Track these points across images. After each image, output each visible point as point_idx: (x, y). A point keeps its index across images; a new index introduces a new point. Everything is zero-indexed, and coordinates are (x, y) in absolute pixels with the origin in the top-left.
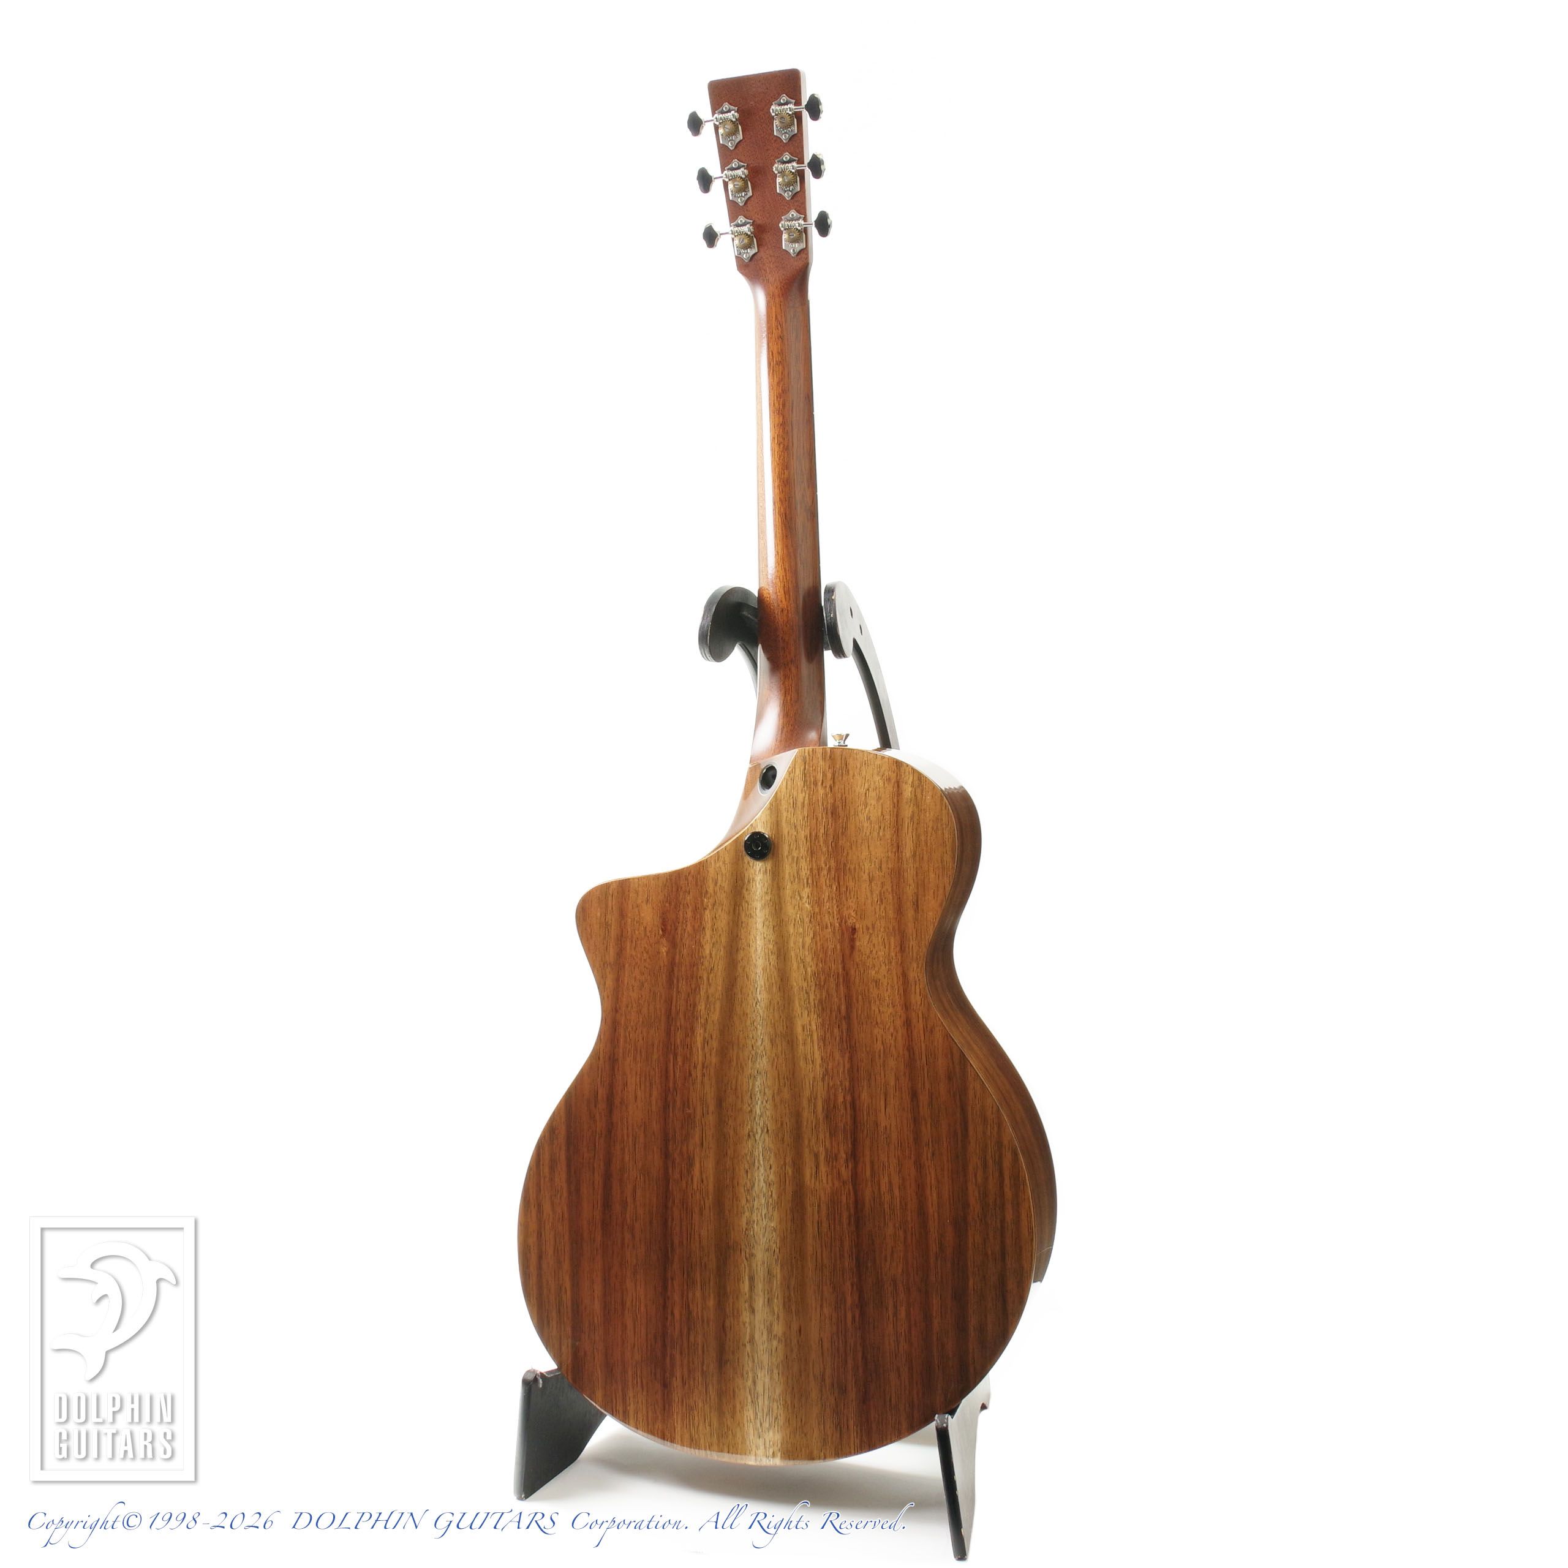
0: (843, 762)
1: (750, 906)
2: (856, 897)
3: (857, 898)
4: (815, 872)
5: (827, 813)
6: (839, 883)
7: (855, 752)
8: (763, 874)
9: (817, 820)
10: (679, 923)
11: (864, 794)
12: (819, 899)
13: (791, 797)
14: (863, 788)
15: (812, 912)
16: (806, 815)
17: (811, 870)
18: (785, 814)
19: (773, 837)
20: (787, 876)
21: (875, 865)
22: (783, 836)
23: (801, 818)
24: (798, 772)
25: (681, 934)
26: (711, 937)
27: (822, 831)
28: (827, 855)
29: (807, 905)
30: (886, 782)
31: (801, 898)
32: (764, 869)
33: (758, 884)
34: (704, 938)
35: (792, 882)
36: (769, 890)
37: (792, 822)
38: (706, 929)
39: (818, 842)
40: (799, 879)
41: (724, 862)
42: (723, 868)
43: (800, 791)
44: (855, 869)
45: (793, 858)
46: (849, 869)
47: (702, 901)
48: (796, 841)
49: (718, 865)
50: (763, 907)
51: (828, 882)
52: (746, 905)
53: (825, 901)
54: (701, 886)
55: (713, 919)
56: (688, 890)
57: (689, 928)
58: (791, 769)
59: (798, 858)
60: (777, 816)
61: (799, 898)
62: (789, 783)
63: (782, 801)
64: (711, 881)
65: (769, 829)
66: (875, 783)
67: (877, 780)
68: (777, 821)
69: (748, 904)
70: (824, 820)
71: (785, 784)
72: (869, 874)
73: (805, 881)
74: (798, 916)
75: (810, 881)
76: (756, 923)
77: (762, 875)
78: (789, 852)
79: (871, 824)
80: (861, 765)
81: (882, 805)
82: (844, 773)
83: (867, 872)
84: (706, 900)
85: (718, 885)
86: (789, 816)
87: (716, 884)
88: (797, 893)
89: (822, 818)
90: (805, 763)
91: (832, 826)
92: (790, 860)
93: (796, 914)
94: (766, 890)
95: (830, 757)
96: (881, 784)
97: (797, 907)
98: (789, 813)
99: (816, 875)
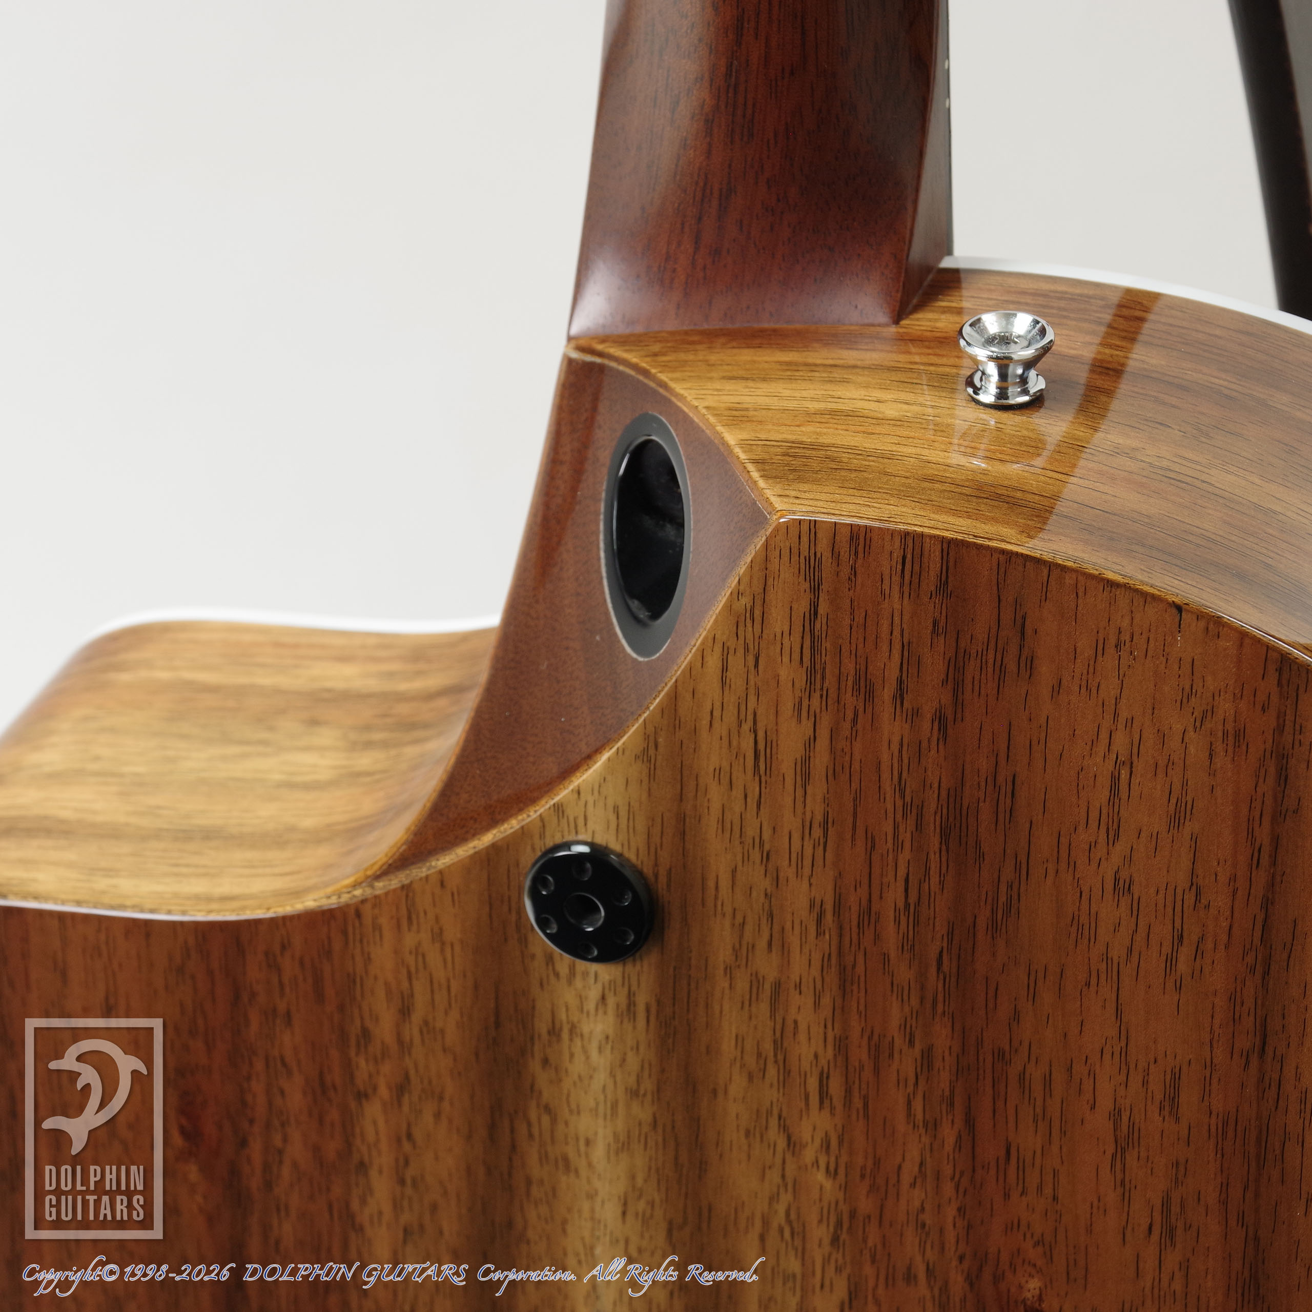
0: (1007, 616)
1: (561, 1127)
2: (1048, 1191)
3: (1055, 1198)
4: (860, 1054)
5: (919, 826)
6: (970, 1122)
7: (1069, 580)
8: (620, 1016)
9: (871, 846)
10: (252, 1121)
11: (1104, 781)
12: (877, 1163)
13: (746, 727)
14: (1102, 747)
15: (844, 1208)
16: (819, 818)
17: (842, 1046)
18: (715, 794)
19: (663, 879)
20: (728, 1047)
21: (1145, 1083)
22: (711, 884)
23: (790, 822)
24: (778, 621)
25: (266, 1167)
26: (397, 1206)
27: (895, 895)
28: (915, 1002)
29: (820, 1176)
30: (1219, 747)
31: (793, 1145)
32: (624, 1001)
33: (594, 1053)
34: (363, 1202)
35: (751, 1077)
36: (648, 1085)
37: (751, 832)
38: (373, 1173)
39: (877, 938)
40: (786, 1071)
41: (438, 936)
42: (434, 958)
43: (787, 707)
44: (1048, 1081)
45: (756, 981)
46: (1022, 1077)
47: (348, 1068)
48: (771, 916)
49: (410, 940)
50: (622, 1146)
51: (918, 1106)
52: (546, 1119)
53: (906, 1179)
54: (341, 1008)
55: (399, 1140)
56: (282, 1007)
57: (297, 1150)
58: (745, 601)
59: (777, 987)
60: (681, 798)
61: (782, 1143)
62: (737, 663)
63: (704, 734)
64: (381, 993)
65: (639, 841)
66: (1162, 738)
67: (1178, 727)
68: (681, 818)
69: (554, 1121)
70: (906, 855)
71: (713, 662)
72: (1116, 1114)
73: (813, 1084)
74: (781, 1209)
75: (836, 1087)
76: (591, 1196)
77: (611, 1018)
78: (736, 952)
79: (1135, 911)
80: (1099, 649)
81: (1194, 839)
82: (1012, 666)
83: (1105, 1104)
84: (362, 1063)
85: (417, 1017)
86: (738, 807)
87: (405, 1011)
88: (774, 1122)
89: (898, 846)
90: (815, 589)
91: (942, 883)
92: (742, 984)
93: (773, 1199)
94: (632, 1080)
95: (943, 584)
96: (1196, 750)
97: (774, 1176)
98: (738, 793)
99: (862, 1067)
